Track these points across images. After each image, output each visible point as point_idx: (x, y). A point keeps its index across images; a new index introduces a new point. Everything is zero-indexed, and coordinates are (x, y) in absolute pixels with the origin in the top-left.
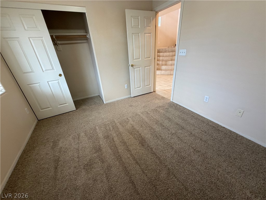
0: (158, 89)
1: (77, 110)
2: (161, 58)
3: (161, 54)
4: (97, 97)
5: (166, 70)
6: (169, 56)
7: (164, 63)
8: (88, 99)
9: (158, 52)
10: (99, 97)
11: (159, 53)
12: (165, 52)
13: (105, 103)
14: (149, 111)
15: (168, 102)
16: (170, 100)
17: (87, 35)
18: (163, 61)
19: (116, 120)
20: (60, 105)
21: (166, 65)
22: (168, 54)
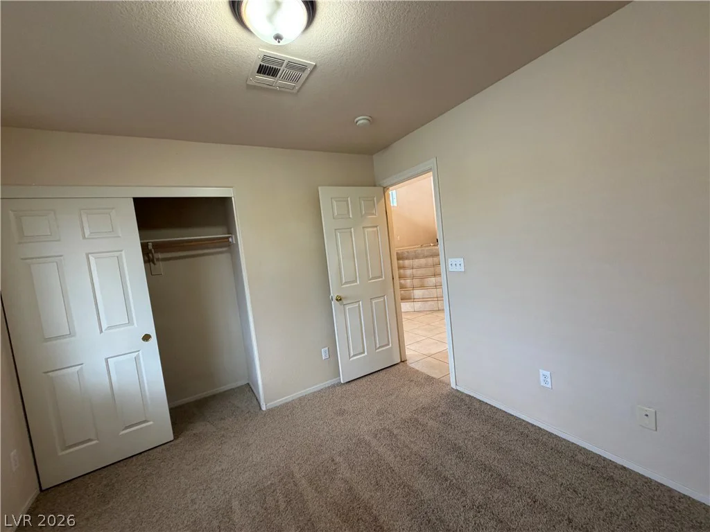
0: (412, 353)
1: (177, 441)
2: (408, 272)
3: (407, 262)
4: (241, 389)
5: (424, 300)
6: (426, 266)
7: (416, 282)
8: (214, 397)
9: (398, 259)
10: (249, 389)
11: (401, 262)
12: (416, 257)
13: (264, 408)
14: (395, 426)
15: (445, 392)
16: (449, 384)
17: (229, 237)
18: (413, 277)
19: (296, 469)
20: (127, 428)
21: (422, 287)
22: (423, 261)
